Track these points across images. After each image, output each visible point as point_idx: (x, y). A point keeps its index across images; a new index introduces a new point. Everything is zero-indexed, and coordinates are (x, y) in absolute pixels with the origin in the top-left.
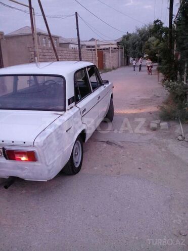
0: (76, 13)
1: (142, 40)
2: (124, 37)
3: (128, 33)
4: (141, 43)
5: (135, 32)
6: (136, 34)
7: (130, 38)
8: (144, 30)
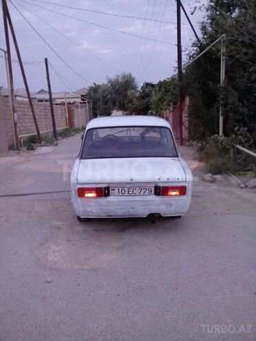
0: (46, 59)
1: (115, 93)
2: (91, 88)
3: (95, 84)
4: (115, 98)
5: (106, 83)
6: (107, 85)
7: (99, 90)
8: (116, 81)
